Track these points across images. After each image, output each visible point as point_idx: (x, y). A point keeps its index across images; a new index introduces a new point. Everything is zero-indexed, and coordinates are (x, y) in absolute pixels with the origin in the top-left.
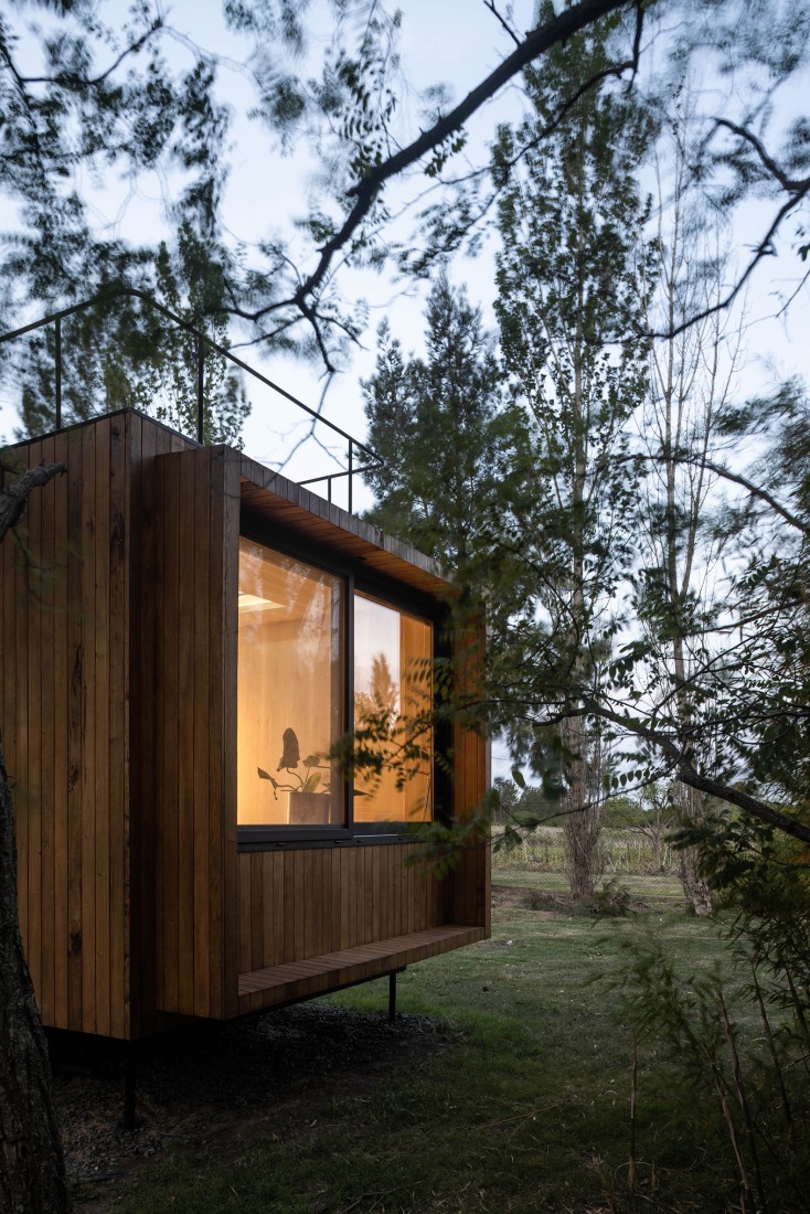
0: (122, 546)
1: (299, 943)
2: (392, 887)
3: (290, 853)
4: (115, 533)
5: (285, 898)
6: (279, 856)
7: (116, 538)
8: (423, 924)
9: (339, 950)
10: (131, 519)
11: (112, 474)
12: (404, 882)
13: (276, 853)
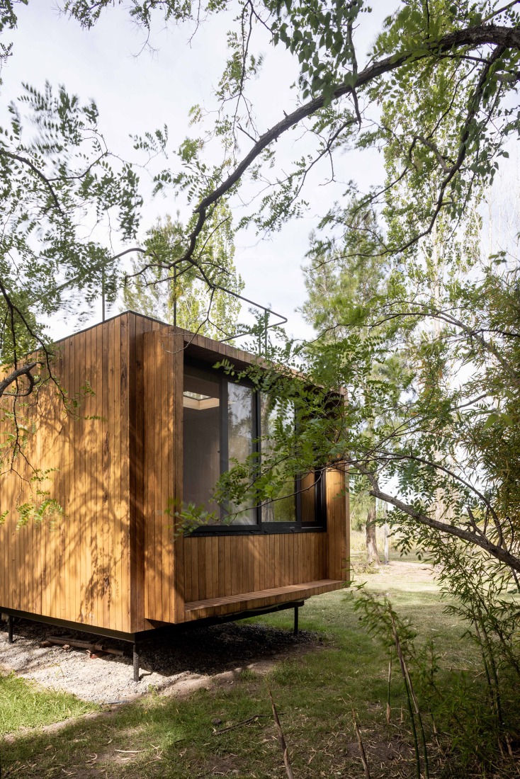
0: (126, 381)
1: (228, 587)
2: (287, 558)
3: (222, 538)
4: (123, 375)
5: (219, 562)
6: (216, 539)
7: (123, 376)
8: (309, 578)
9: (254, 591)
10: (130, 367)
11: (121, 345)
12: (296, 554)
13: (214, 538)
